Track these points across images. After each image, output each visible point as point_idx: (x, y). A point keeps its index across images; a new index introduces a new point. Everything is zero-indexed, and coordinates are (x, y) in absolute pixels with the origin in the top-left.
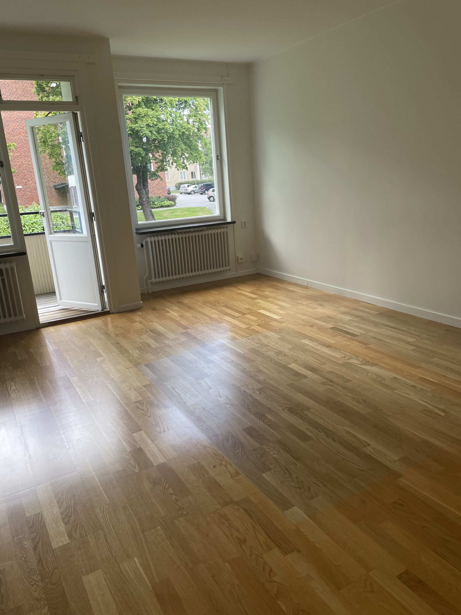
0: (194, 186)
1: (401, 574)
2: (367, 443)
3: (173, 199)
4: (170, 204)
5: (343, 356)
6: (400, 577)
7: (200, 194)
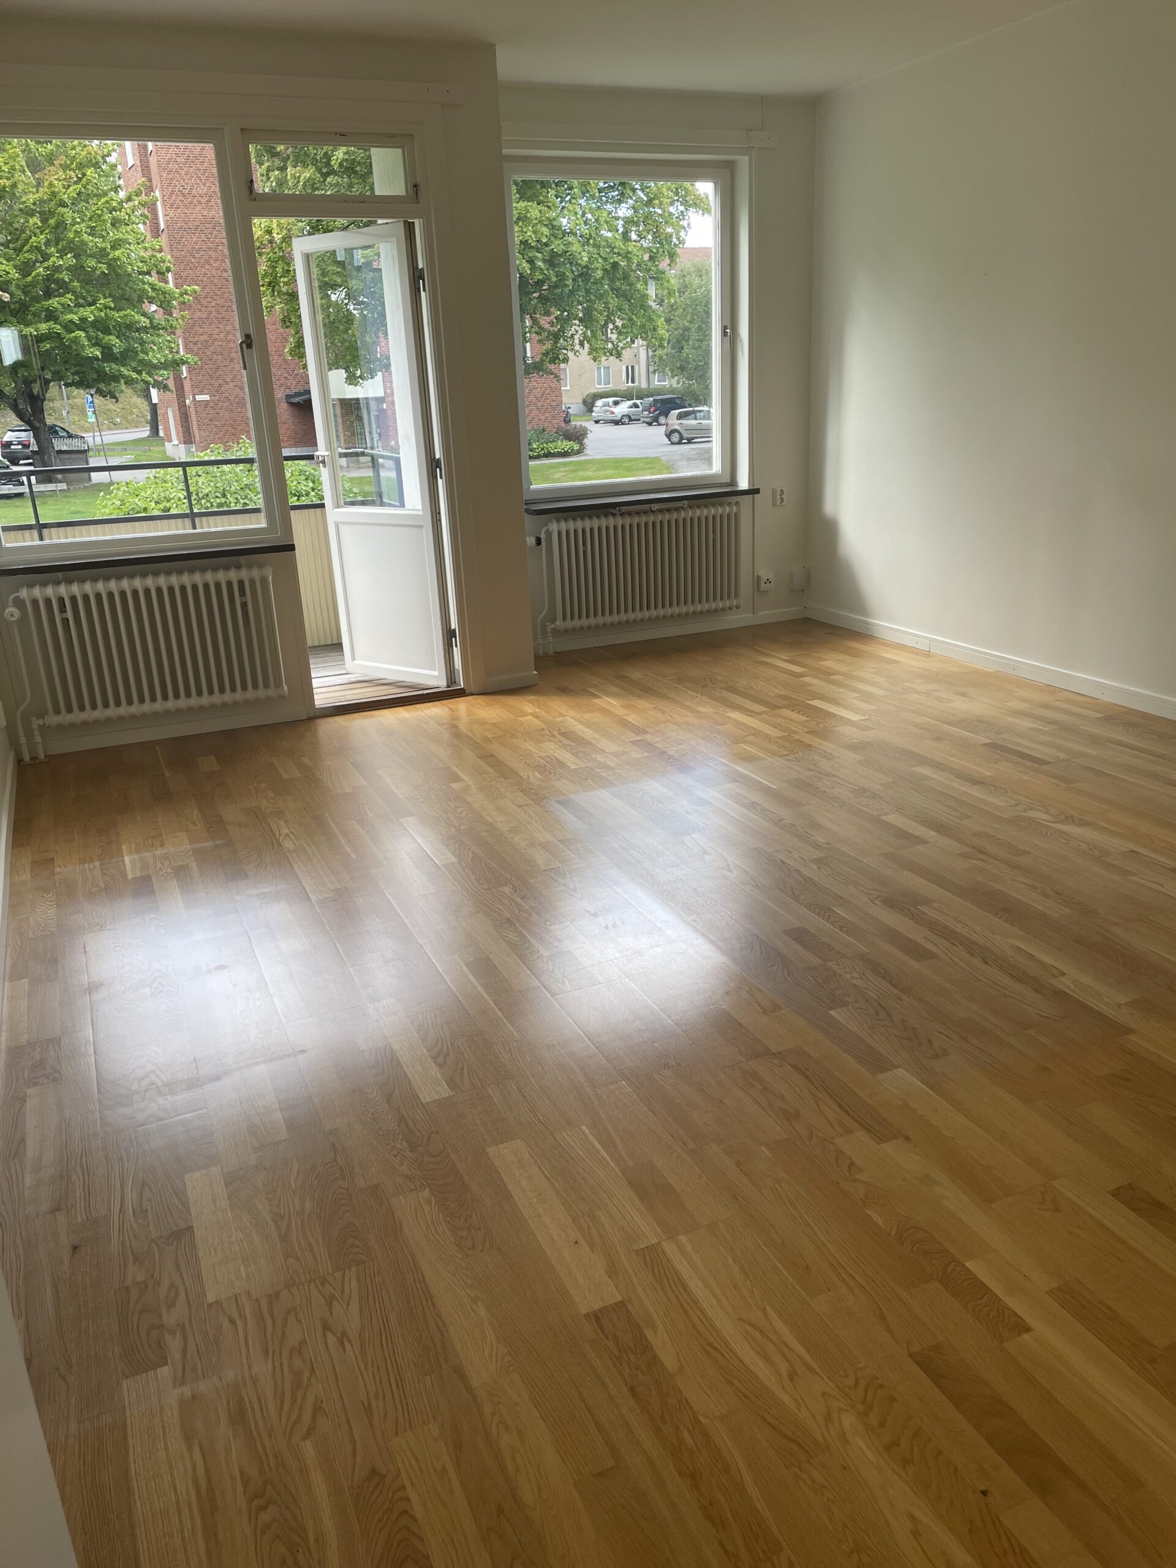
0: (630, 403)
1: (1118, 1189)
2: (1059, 970)
3: (578, 436)
4: (569, 449)
5: (1013, 803)
6: (1116, 1194)
7: (645, 424)
